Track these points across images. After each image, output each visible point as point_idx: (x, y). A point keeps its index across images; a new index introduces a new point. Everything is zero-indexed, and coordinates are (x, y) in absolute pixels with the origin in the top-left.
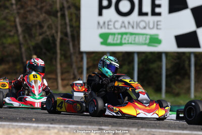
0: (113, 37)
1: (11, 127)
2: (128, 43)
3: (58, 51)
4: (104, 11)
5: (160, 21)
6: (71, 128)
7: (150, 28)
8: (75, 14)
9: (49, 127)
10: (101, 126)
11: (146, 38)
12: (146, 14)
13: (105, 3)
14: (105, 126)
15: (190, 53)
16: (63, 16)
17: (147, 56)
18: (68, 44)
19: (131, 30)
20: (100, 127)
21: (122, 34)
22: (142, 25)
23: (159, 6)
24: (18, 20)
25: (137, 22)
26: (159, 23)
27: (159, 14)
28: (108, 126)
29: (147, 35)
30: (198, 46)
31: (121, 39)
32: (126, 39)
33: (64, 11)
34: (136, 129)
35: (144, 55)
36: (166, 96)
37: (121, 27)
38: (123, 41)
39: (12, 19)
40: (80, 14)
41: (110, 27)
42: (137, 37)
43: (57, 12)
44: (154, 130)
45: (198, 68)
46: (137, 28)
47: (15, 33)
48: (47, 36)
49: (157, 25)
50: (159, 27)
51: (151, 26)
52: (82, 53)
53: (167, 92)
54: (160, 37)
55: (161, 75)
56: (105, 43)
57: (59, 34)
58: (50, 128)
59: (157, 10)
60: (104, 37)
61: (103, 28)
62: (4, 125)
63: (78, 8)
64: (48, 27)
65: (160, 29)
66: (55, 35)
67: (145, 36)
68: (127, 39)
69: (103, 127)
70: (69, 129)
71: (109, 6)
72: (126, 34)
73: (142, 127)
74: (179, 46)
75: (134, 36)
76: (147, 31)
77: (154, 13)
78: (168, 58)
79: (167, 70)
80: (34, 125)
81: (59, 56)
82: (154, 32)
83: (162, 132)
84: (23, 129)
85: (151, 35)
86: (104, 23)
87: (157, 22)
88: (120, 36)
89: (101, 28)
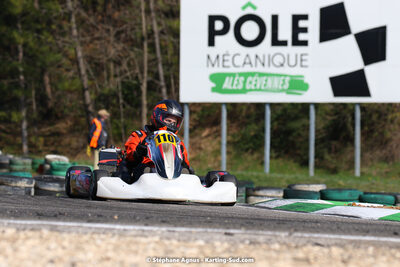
0: (232, 78)
1: (80, 230)
2: (256, 90)
3: (145, 102)
4: (218, 39)
5: (306, 55)
6: (179, 232)
7: (290, 66)
8: (173, 42)
9: (143, 231)
10: (228, 228)
11: (284, 80)
12: (284, 43)
13: (219, 25)
14: (235, 228)
15: (354, 105)
16: (152, 46)
17: (285, 110)
18: (160, 92)
19: (260, 69)
20: (228, 231)
21: (246, 75)
22: (278, 60)
23: (305, 30)
24: (80, 54)
25: (269, 56)
26: (304, 57)
27: (305, 43)
28: (239, 228)
29: (286, 76)
30: (367, 93)
31: (245, 82)
32: (252, 82)
33: (154, 39)
34: (287, 234)
35: (281, 108)
36: (315, 172)
37: (245, 63)
38: (248, 87)
39: (72, 51)
40: (179, 43)
41: (226, 64)
42: (269, 80)
43: (143, 39)
44: (316, 235)
45: (366, 128)
46: (269, 65)
47: (76, 74)
48: (127, 78)
49: (301, 61)
50: (304, 63)
51: (292, 62)
52: (183, 105)
53: (317, 167)
54: (306, 80)
55: (307, 140)
56: (218, 89)
57: (146, 74)
58: (146, 234)
59: (302, 37)
60: (218, 80)
61: (216, 65)
62: (69, 227)
63: (176, 34)
64: (129, 64)
65: (306, 66)
66: (140, 76)
67: (282, 78)
68: (254, 83)
69: (232, 231)
70: (176, 234)
71: (224, 31)
72: (252, 74)
73: (296, 230)
74: (337, 93)
75: (265, 78)
76: (286, 70)
77: (296, 42)
78: (319, 112)
79: (317, 131)
80: (118, 227)
81: (145, 110)
82: (296, 71)
83: (331, 239)
84: (103, 236)
85: (291, 76)
86: (218, 57)
87: (302, 55)
88: (242, 79)
89: (213, 65)
